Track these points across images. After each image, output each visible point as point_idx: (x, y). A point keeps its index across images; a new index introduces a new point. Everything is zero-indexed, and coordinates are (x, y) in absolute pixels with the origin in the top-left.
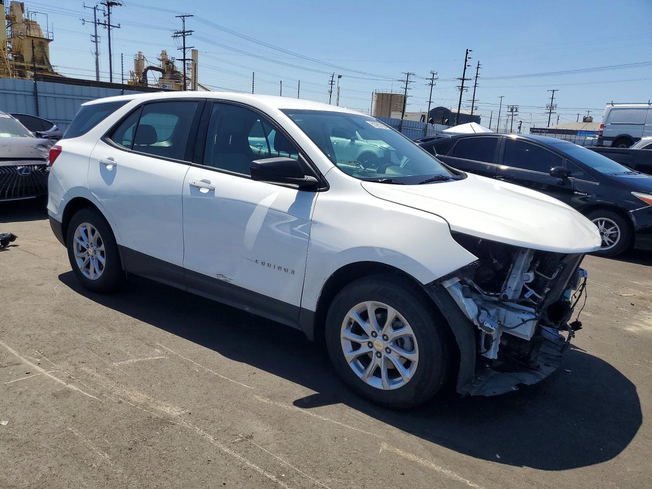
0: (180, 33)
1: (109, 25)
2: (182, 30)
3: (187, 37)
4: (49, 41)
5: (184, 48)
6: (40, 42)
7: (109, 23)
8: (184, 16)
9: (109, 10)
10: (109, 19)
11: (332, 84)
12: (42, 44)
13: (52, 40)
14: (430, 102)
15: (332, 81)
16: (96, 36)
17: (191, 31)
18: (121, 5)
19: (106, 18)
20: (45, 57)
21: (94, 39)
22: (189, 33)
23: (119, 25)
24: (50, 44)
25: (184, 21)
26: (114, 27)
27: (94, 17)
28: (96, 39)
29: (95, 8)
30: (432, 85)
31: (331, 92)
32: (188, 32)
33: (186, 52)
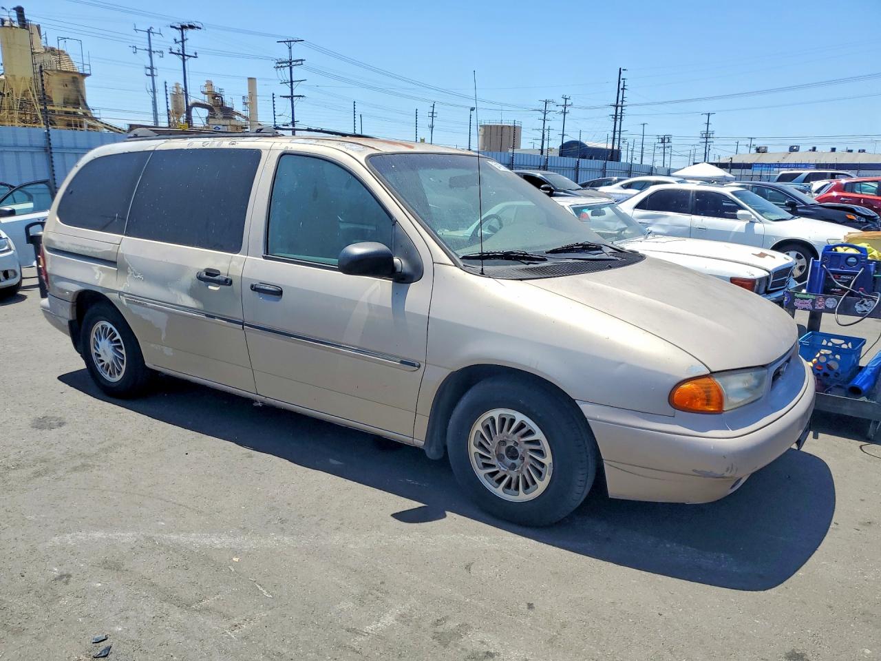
0: (286, 62)
1: (184, 55)
2: (288, 59)
3: (294, 69)
4: (84, 75)
5: (292, 82)
6: (73, 78)
7: (183, 52)
8: (290, 41)
9: (183, 35)
10: (183, 47)
11: (433, 116)
12: (76, 80)
13: (88, 75)
14: (563, 135)
15: (433, 113)
16: (152, 68)
17: (302, 60)
18: (200, 28)
19: (179, 46)
20: (80, 98)
21: (149, 72)
22: (300, 62)
23: (196, 54)
24: (87, 80)
25: (290, 48)
26: (190, 56)
27: (147, 41)
28: (152, 72)
29: (149, 32)
30: (565, 113)
31: (432, 127)
32: (297, 61)
33: (294, 87)
